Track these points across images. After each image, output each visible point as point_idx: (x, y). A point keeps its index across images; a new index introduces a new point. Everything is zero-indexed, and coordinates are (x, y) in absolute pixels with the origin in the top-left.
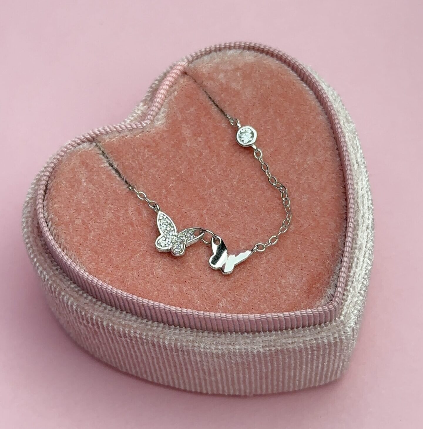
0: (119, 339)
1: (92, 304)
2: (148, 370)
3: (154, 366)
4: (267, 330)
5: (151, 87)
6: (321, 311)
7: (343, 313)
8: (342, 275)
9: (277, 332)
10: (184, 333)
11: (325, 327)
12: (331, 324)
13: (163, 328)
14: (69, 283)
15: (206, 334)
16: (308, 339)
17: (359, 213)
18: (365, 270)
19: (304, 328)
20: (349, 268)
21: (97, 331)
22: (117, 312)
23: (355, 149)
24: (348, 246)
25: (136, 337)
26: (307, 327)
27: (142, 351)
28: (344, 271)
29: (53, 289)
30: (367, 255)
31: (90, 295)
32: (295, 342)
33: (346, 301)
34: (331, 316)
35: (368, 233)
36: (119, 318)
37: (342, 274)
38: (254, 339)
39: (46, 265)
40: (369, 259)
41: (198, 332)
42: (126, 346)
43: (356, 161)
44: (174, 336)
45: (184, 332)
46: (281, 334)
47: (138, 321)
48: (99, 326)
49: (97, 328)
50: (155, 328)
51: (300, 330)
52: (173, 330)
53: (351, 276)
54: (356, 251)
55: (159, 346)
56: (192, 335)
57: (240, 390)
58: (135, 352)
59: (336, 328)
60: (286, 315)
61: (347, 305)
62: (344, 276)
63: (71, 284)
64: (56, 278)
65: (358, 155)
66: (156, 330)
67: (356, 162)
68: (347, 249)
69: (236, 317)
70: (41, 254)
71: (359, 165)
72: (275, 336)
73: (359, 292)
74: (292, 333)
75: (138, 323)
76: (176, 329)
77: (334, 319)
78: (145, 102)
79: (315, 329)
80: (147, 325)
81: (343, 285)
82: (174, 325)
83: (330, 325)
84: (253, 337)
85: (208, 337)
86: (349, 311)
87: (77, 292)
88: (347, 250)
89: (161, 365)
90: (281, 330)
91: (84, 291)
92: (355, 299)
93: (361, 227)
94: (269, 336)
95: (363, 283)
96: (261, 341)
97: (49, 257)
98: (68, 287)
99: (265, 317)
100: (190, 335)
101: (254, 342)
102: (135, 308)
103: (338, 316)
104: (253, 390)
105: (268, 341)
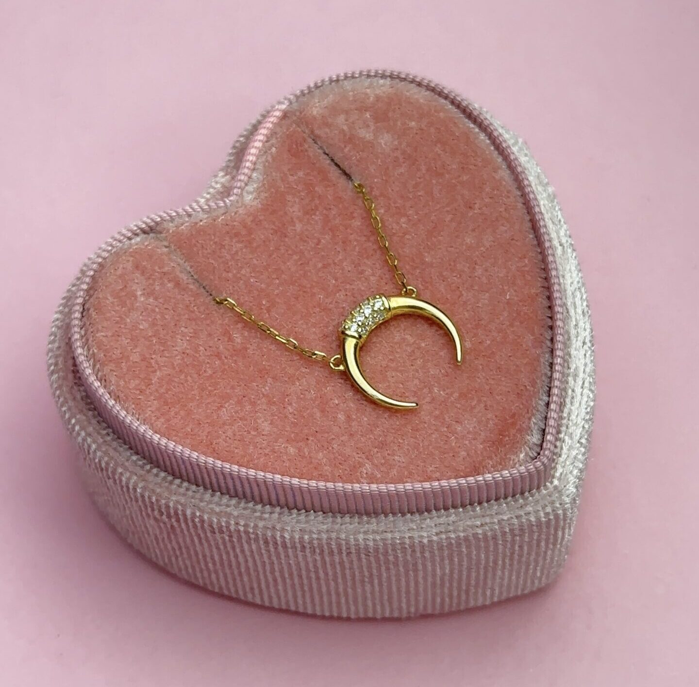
0: (212, 536)
1: (167, 484)
2: (255, 586)
3: (265, 576)
4: (442, 507)
5: (234, 147)
6: (524, 473)
7: (558, 474)
8: (552, 416)
9: (457, 510)
10: (313, 520)
11: (531, 498)
12: (539, 493)
13: (280, 514)
14: (128, 454)
15: (347, 519)
16: (505, 518)
17: (569, 320)
18: (585, 407)
19: (499, 501)
20: (562, 405)
21: (176, 526)
22: (206, 494)
23: (556, 225)
24: (558, 371)
25: (239, 531)
26: (502, 500)
27: (248, 553)
28: (554, 409)
29: (103, 465)
30: (587, 384)
31: (162, 470)
32: (486, 524)
33: (560, 456)
34: (539, 479)
35: (586, 351)
36: (210, 502)
37: (552, 413)
38: (422, 523)
39: (91, 429)
40: (590, 390)
41: (334, 516)
42: (222, 547)
43: (560, 242)
44: (298, 525)
45: (313, 518)
46: (464, 512)
47: (241, 505)
48: (179, 518)
49: (176, 521)
50: (267, 516)
51: (493, 505)
52: (295, 516)
53: (565, 418)
54: (570, 379)
55: (276, 543)
56: (326, 521)
57: (400, 609)
58: (236, 556)
59: (548, 497)
60: (470, 482)
61: (563, 462)
62: (555, 417)
63: (131, 455)
64: (107, 447)
65: (562, 233)
66: (270, 517)
67: (559, 244)
68: (556, 375)
69: (394, 489)
70: (81, 411)
71: (563, 248)
72: (454, 515)
73: (578, 442)
74: (481, 509)
75: (240, 508)
76: (300, 514)
77: (543, 485)
78: (226, 170)
79: (516, 501)
80: (255, 511)
81: (554, 431)
82: (297, 509)
83: (537, 494)
84: (421, 520)
85: (351, 524)
86: (565, 472)
87: (142, 467)
88: (557, 377)
89: (277, 574)
90: (463, 506)
91: (152, 465)
92: (574, 453)
93: (574, 342)
94: (444, 517)
95: (583, 427)
96: (433, 525)
97: (94, 416)
98: (127, 460)
99: (438, 487)
100: (323, 523)
101: (422, 528)
102: (234, 486)
103: (550, 480)
104: (421, 607)
105: (444, 524)
